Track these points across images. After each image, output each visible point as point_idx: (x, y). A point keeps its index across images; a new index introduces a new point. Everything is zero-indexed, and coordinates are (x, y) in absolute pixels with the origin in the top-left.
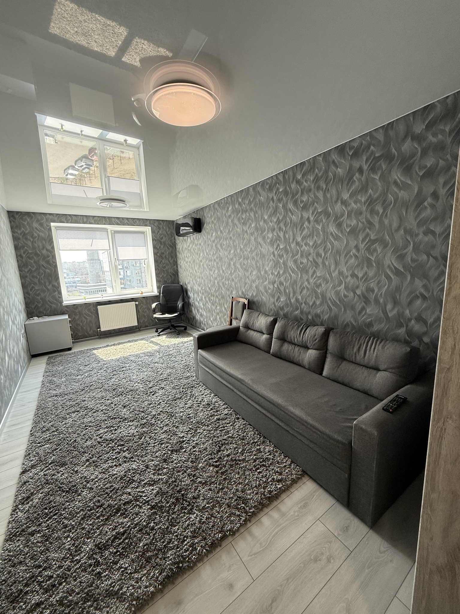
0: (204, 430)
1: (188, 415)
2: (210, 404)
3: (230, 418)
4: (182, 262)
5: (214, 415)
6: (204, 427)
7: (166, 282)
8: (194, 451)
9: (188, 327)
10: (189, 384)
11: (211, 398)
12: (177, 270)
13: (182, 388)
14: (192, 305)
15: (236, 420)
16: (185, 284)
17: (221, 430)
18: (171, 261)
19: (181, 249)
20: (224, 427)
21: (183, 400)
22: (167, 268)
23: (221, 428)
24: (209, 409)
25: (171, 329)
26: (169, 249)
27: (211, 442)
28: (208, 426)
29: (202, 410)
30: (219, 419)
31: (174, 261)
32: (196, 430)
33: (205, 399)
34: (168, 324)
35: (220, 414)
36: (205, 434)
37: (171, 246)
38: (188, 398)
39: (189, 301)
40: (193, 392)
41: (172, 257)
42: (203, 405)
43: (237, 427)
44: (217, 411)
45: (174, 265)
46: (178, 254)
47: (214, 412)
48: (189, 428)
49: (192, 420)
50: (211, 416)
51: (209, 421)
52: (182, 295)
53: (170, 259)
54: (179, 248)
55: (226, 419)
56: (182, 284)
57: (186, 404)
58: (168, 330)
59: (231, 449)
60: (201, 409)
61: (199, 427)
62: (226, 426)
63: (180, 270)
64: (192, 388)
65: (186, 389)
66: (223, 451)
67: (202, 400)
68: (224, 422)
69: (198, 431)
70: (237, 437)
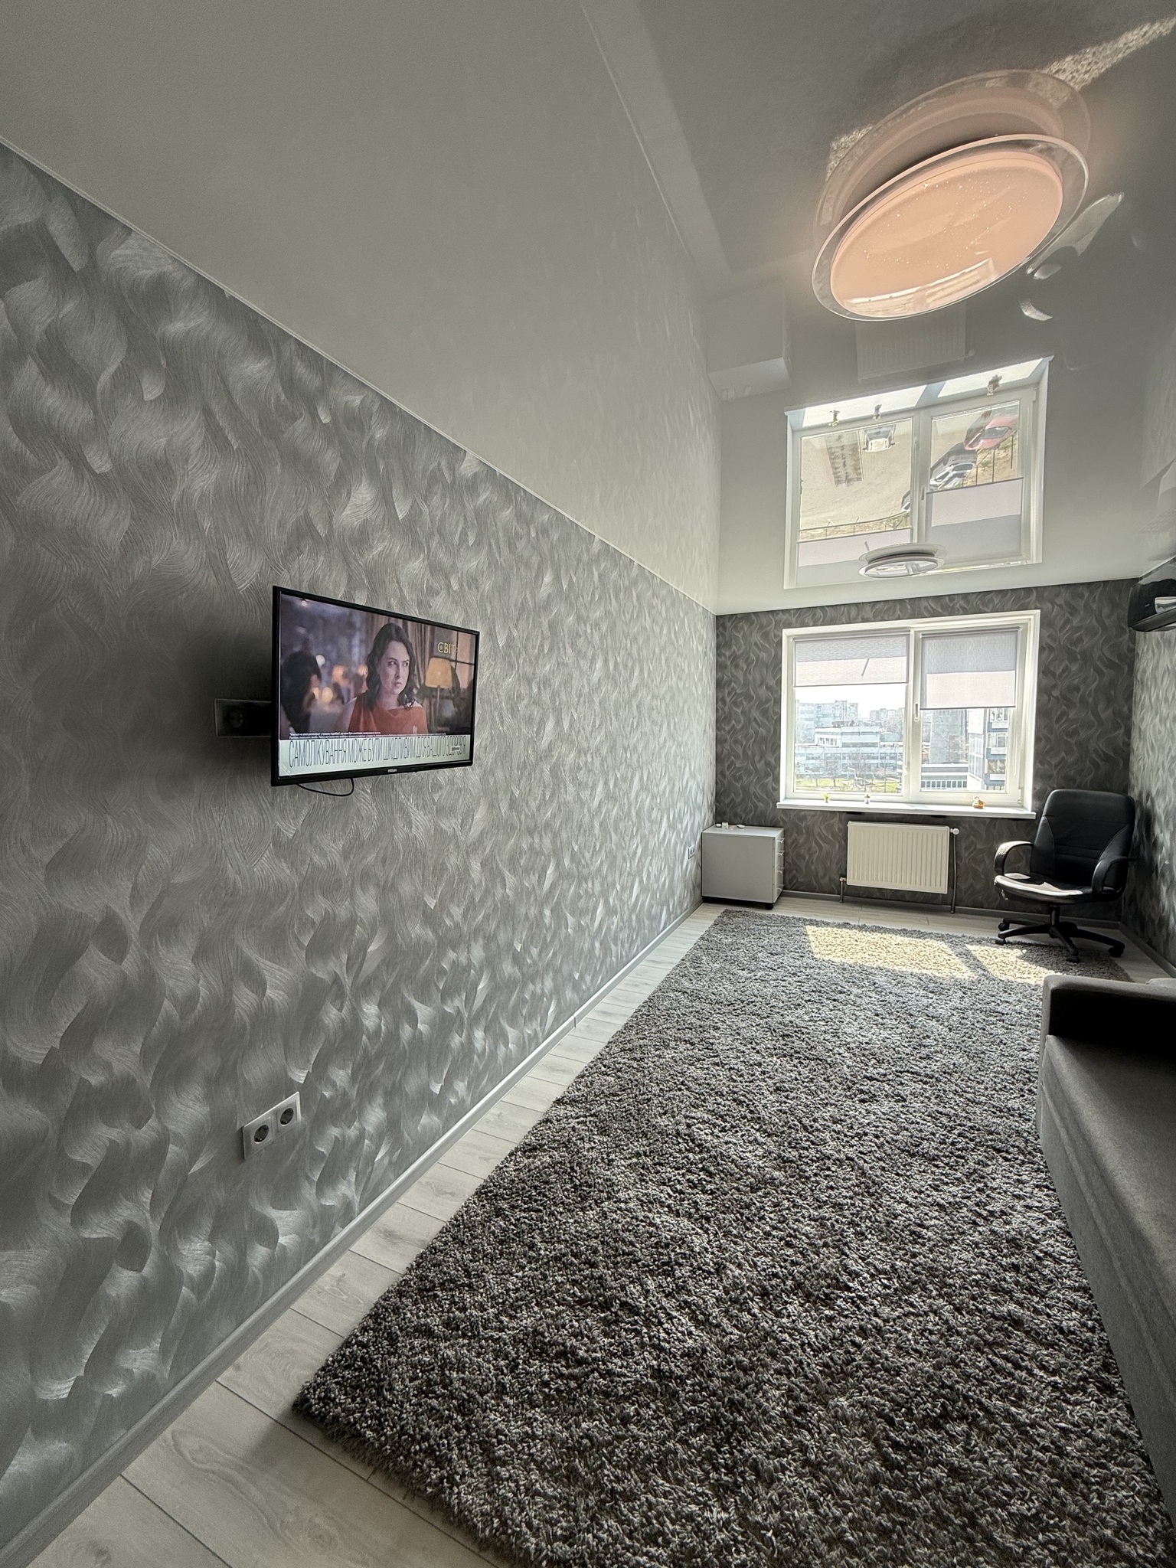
0: (935, 1313)
1: (920, 1226)
2: (1019, 1247)
3: (1068, 1356)
4: (1148, 718)
5: (1009, 1292)
6: (941, 1302)
7: (1074, 781)
8: (854, 1343)
9: (1130, 947)
10: (991, 1133)
11: (1043, 1229)
12: (1128, 745)
13: (960, 1135)
14: (1163, 876)
15: (1091, 1388)
16: (1149, 795)
17: (994, 1364)
18: (1106, 714)
19: (1149, 672)
20: (1017, 1366)
21: (937, 1171)
22: (1083, 735)
23: (1006, 1358)
24: (1004, 1261)
25: (1053, 936)
26: (1100, 673)
27: (927, 1366)
28: (958, 1310)
29: (977, 1244)
30: (1017, 1323)
31: (1117, 714)
32: (910, 1291)
33: (1017, 1220)
34: (1045, 918)
35: (1036, 1311)
36: (930, 1326)
37: (1111, 665)
38: (959, 1175)
39: (1152, 860)
40: (989, 1170)
41: (1110, 701)
42: (993, 1232)
43: (1077, 1413)
44: (1032, 1290)
45: (1117, 727)
46: (1137, 690)
47: (1017, 1283)
48: (892, 1267)
49: (917, 1249)
50: (995, 1290)
51: (974, 1298)
52: (1123, 831)
53: (1100, 707)
54: (1144, 671)
55: (1051, 1345)
56: (1134, 794)
57: (936, 1188)
58: (1044, 938)
59: (985, 1461)
60: (977, 1238)
61: (924, 1289)
62: (1030, 1373)
63: (1137, 744)
64: (992, 1152)
65: (972, 1145)
66: (953, 1440)
67: (1003, 1213)
68: (1031, 1347)
69: (914, 1298)
70: (1044, 1449)
